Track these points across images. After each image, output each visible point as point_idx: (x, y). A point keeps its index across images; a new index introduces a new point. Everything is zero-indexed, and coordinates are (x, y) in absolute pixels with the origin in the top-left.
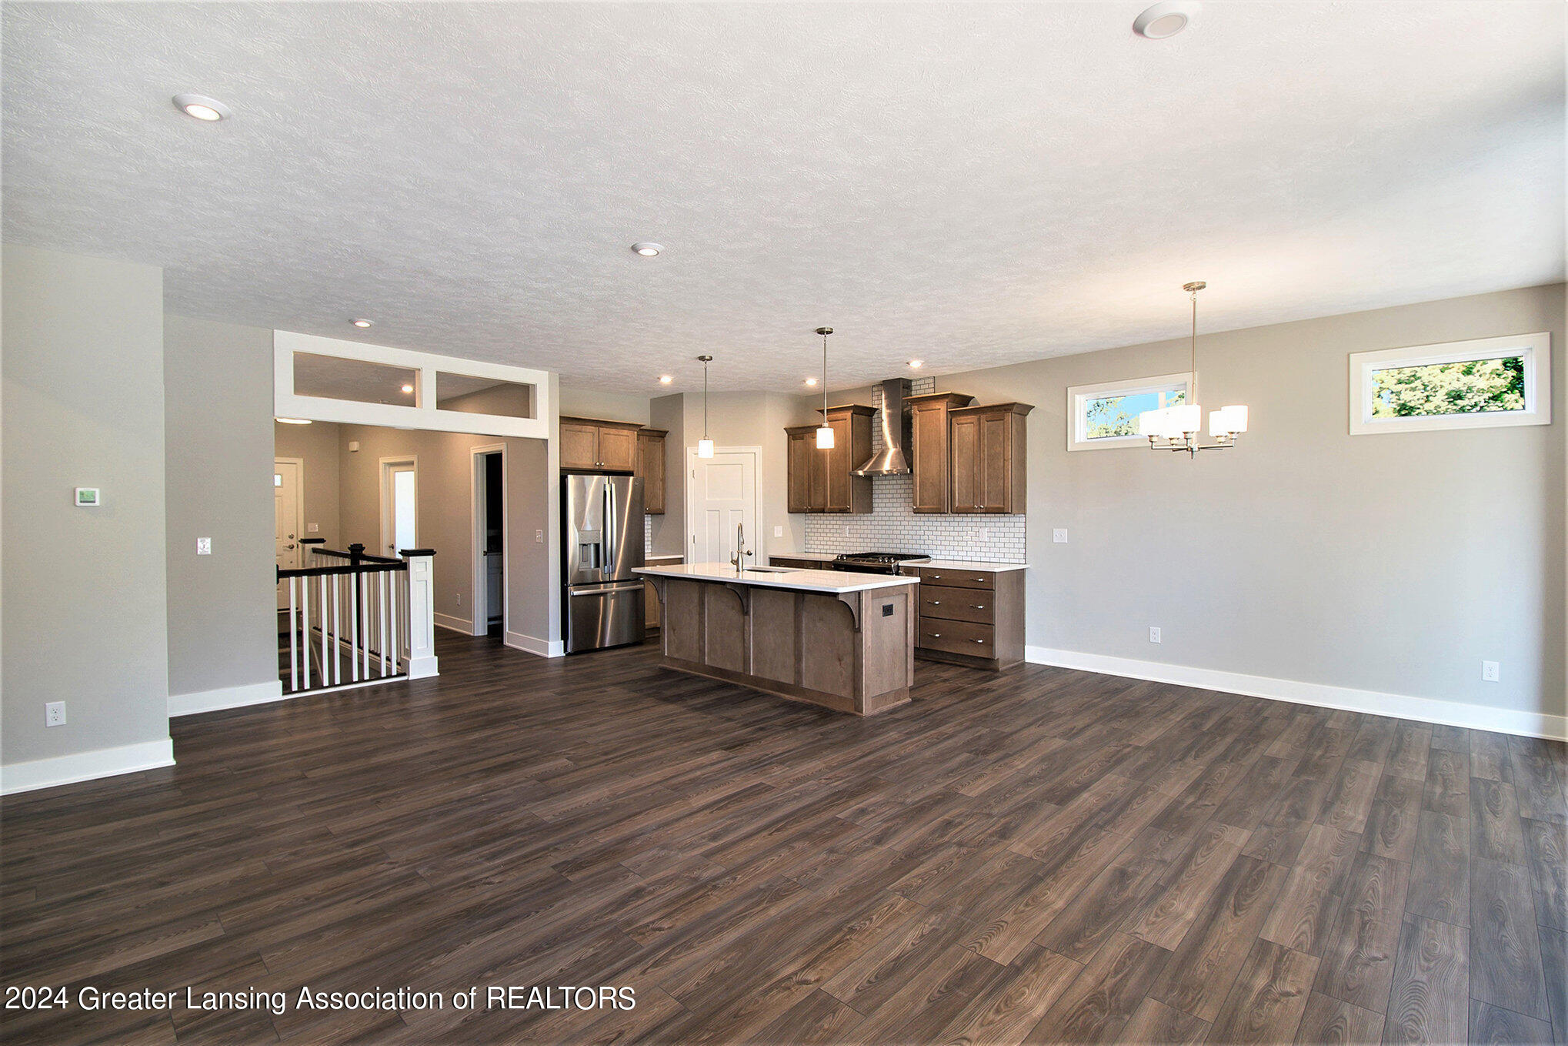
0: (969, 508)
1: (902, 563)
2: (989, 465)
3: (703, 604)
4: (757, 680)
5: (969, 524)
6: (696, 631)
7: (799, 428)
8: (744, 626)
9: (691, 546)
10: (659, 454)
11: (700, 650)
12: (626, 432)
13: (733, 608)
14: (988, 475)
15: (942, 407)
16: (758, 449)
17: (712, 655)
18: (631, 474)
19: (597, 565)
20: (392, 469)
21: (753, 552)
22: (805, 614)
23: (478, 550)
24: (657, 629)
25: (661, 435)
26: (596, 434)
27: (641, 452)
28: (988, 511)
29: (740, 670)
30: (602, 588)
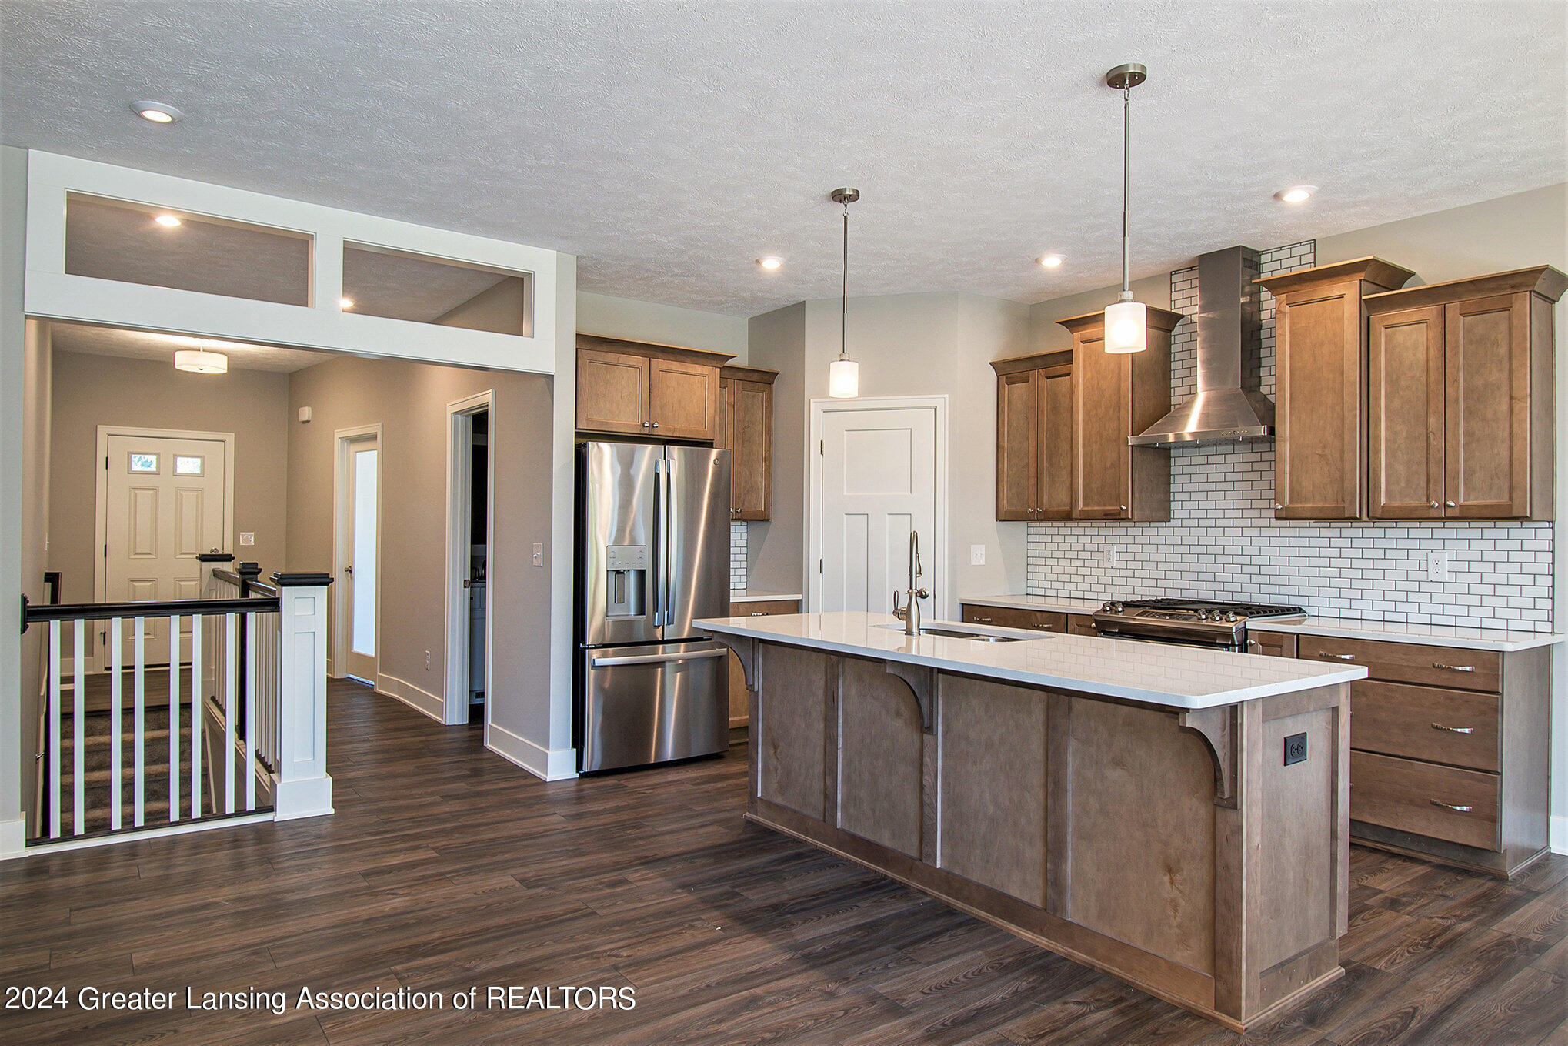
0: (1416, 508)
1: (1253, 624)
2: (1470, 413)
3: (835, 700)
4: (948, 881)
5: (1402, 544)
6: (819, 755)
7: (1020, 360)
8: (922, 755)
9: (815, 580)
10: (760, 414)
11: (826, 796)
12: (699, 369)
13: (898, 714)
14: (1466, 434)
15: (1349, 291)
16: (941, 401)
17: (852, 810)
18: (708, 444)
19: (641, 611)
20: (354, 447)
21: (930, 592)
22: (1073, 745)
23: (454, 580)
24: (744, 729)
25: (765, 379)
26: (646, 370)
27: (729, 409)
28: (1466, 515)
29: (913, 852)
30: (661, 653)
